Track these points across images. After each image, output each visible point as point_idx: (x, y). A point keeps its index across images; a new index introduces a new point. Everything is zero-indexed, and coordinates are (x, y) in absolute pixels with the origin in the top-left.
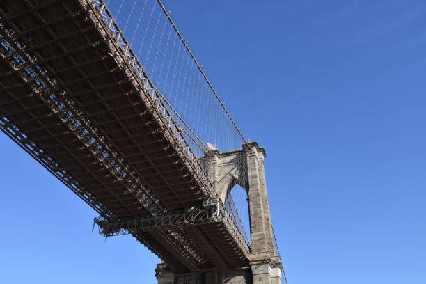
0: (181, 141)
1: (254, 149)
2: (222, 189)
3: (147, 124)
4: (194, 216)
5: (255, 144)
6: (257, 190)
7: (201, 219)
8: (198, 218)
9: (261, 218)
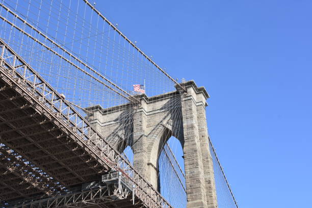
0: (63, 109)
1: (191, 90)
2: (152, 144)
3: (11, 99)
4: (94, 194)
5: (191, 84)
6: (195, 144)
7: (101, 197)
8: (98, 196)
9: (199, 181)
